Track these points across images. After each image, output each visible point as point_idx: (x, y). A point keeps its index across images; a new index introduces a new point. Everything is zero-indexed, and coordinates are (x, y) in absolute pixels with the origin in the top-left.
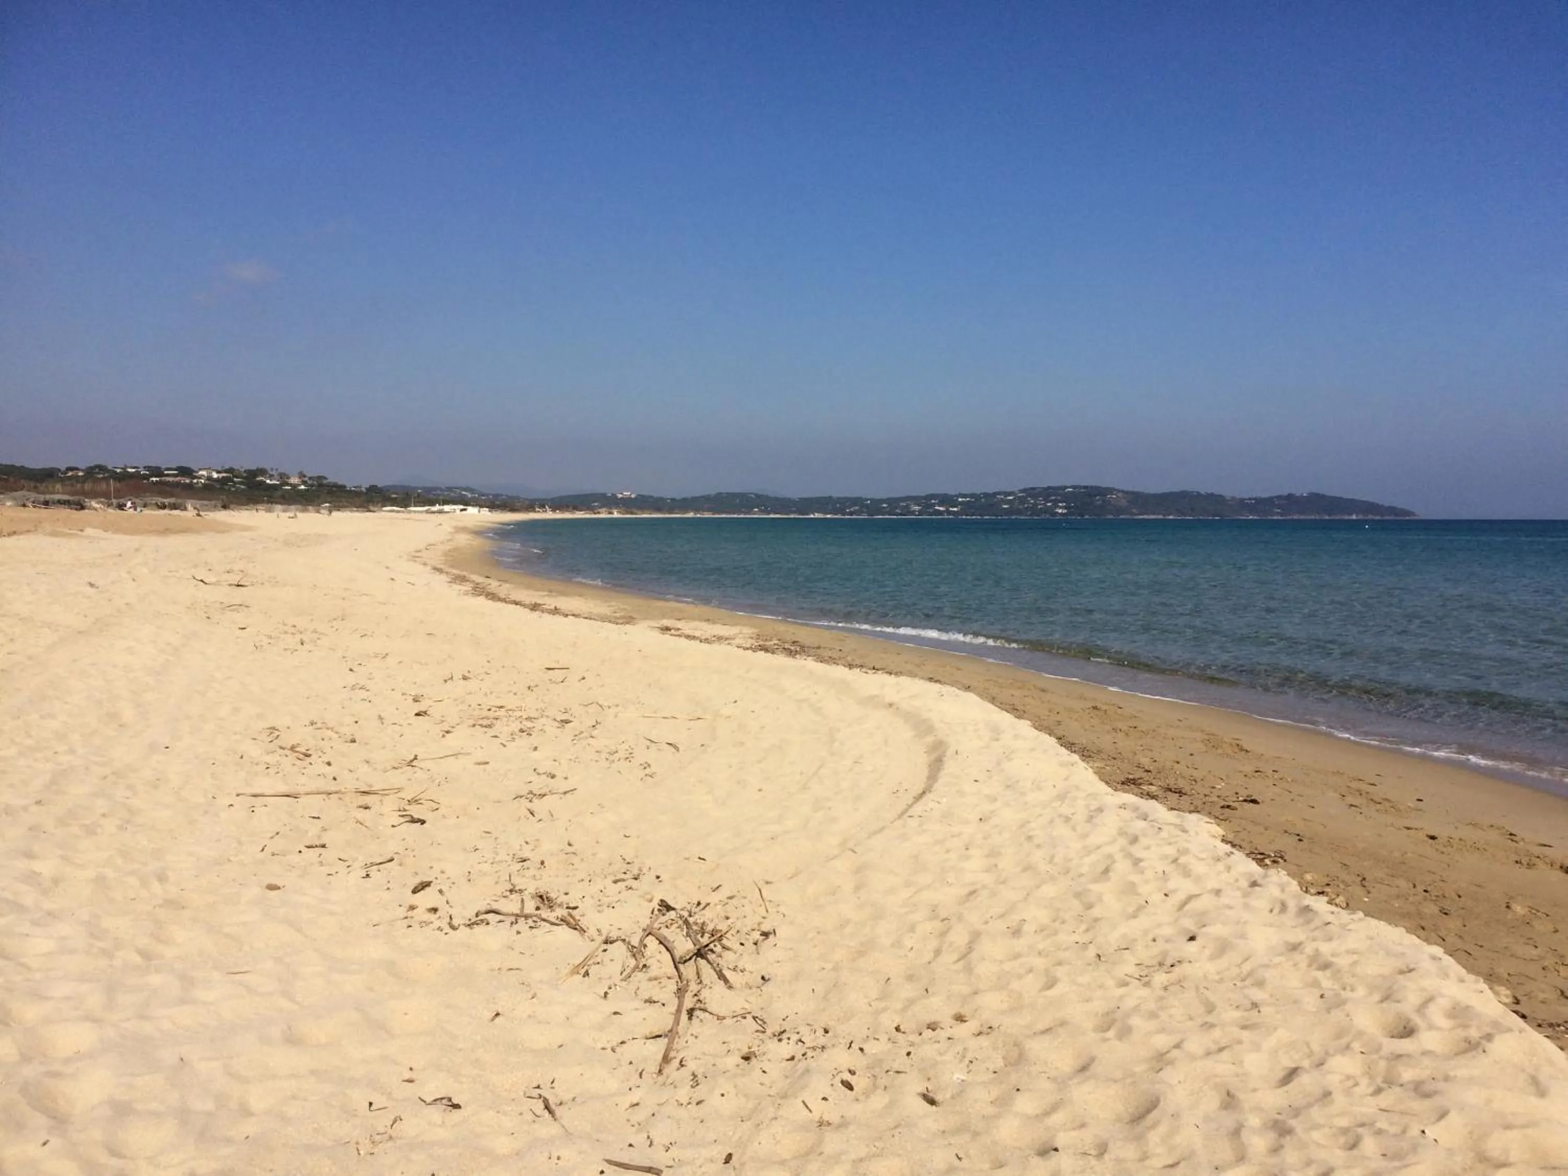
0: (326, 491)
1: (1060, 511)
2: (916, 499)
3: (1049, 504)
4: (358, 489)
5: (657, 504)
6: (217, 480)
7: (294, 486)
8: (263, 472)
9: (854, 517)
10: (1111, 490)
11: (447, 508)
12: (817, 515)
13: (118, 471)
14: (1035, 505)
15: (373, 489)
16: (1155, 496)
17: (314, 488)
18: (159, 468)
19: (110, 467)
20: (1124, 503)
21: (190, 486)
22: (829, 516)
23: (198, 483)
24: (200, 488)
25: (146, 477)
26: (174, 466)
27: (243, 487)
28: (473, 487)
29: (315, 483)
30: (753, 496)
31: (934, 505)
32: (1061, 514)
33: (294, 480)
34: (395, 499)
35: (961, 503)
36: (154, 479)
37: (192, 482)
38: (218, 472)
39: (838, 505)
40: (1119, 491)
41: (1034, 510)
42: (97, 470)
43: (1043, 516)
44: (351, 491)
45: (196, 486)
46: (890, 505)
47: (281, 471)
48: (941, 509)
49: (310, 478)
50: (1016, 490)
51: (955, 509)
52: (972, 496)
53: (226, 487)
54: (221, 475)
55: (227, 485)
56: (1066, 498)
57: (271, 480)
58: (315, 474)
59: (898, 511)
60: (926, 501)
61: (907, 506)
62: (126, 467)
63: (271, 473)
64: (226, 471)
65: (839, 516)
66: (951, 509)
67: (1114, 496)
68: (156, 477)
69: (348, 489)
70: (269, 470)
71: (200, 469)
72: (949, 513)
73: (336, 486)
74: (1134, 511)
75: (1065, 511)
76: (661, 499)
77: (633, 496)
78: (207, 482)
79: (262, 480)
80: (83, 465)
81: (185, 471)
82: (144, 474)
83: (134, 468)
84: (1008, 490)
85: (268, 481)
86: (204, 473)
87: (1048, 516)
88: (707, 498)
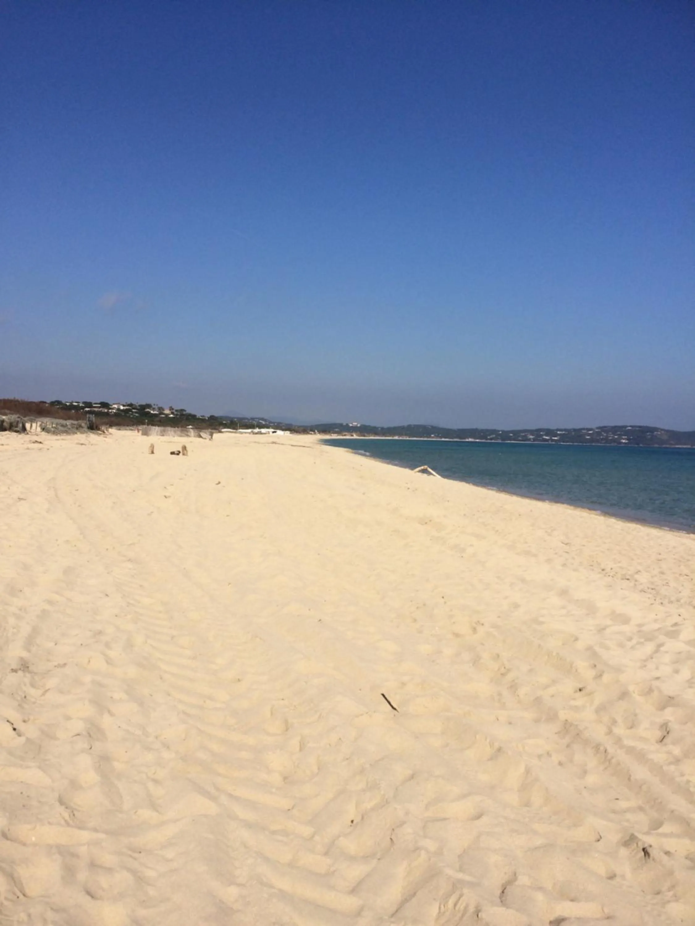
0: (185, 418)
1: (624, 441)
2: (532, 432)
3: (616, 437)
4: (203, 418)
5: (374, 431)
6: (123, 410)
7: (167, 415)
8: (149, 406)
9: (493, 441)
10: (656, 429)
11: (263, 430)
12: (470, 440)
13: (68, 404)
14: (607, 437)
15: (212, 418)
16: (685, 433)
17: (178, 416)
18: (91, 403)
19: (63, 402)
20: (665, 437)
21: (107, 414)
22: (478, 440)
23: (111, 412)
24: (113, 415)
25: (83, 408)
26: (99, 402)
27: (137, 415)
28: (266, 418)
29: (179, 413)
30: (430, 427)
31: (542, 435)
32: (625, 443)
33: (167, 412)
34: (225, 424)
35: (560, 435)
36: (87, 409)
37: (108, 411)
38: (124, 406)
39: (482, 434)
40: (662, 430)
41: (606, 440)
42: (56, 403)
43: (612, 444)
44: (199, 419)
45: (111, 414)
46: (514, 435)
47: (160, 406)
48: (547, 438)
49: (176, 411)
50: (594, 427)
51: (556, 438)
52: (565, 430)
53: (128, 415)
54: (125, 408)
55: (128, 413)
56: (627, 433)
57: (154, 411)
58: (179, 408)
59: (520, 438)
60: (537, 432)
61: (525, 436)
62: (73, 402)
63: (154, 407)
64: (128, 405)
65: (483, 441)
66: (553, 438)
67: (659, 433)
68: (88, 408)
69: (198, 417)
70: (152, 405)
71: (114, 404)
72: (553, 440)
73: (190, 415)
74: (672, 442)
75: (627, 441)
76: (375, 427)
77: (359, 425)
78: (117, 411)
79: (148, 411)
80: (48, 401)
81: (105, 405)
82: (82, 406)
83: (76, 402)
84: (589, 427)
85: (152, 412)
86: (116, 406)
87: (616, 444)
88: (403, 428)
